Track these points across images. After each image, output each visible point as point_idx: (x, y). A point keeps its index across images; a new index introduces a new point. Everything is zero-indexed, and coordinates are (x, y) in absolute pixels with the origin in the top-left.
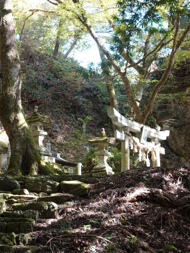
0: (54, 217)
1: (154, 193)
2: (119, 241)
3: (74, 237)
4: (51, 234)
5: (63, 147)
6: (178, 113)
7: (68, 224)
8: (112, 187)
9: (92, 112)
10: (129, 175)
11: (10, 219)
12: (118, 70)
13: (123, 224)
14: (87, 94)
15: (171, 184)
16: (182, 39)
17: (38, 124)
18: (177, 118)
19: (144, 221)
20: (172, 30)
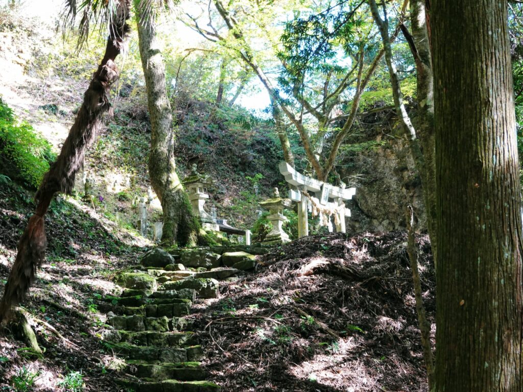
0: (215, 297)
1: (334, 264)
2: (292, 322)
3: (238, 319)
4: (211, 317)
5: (232, 212)
6: (368, 166)
7: (230, 304)
8: (283, 258)
9: (265, 169)
10: (303, 243)
11: (161, 300)
12: (292, 117)
13: (297, 302)
14: (259, 147)
15: (354, 252)
16: (367, 78)
17: (197, 186)
18: (367, 173)
19: (323, 297)
20: (356, 67)
